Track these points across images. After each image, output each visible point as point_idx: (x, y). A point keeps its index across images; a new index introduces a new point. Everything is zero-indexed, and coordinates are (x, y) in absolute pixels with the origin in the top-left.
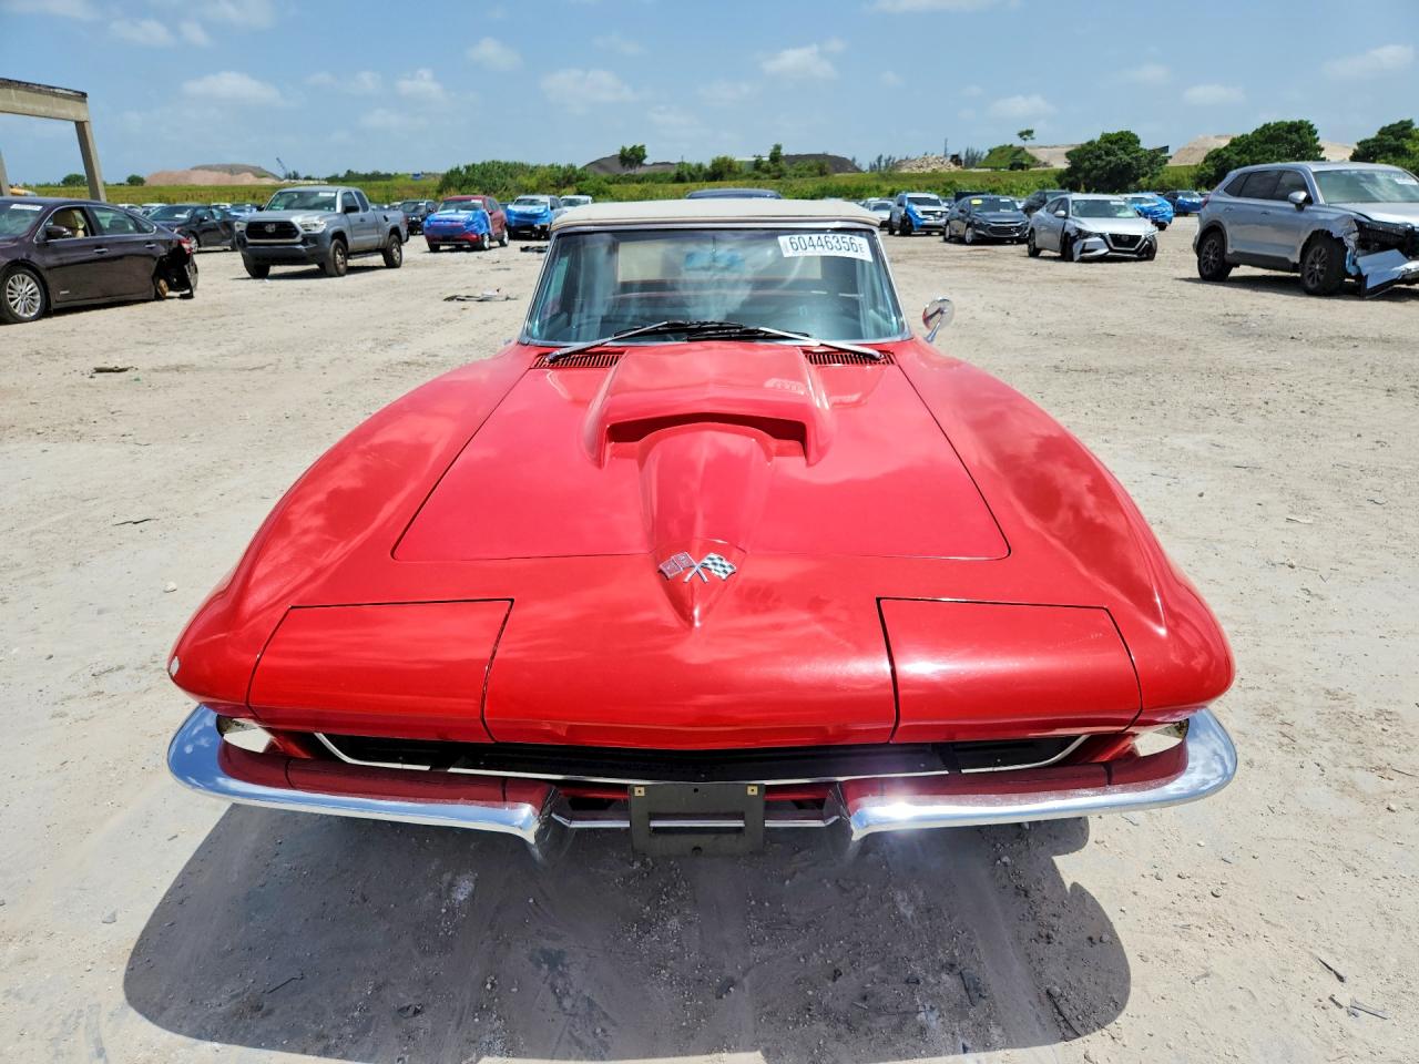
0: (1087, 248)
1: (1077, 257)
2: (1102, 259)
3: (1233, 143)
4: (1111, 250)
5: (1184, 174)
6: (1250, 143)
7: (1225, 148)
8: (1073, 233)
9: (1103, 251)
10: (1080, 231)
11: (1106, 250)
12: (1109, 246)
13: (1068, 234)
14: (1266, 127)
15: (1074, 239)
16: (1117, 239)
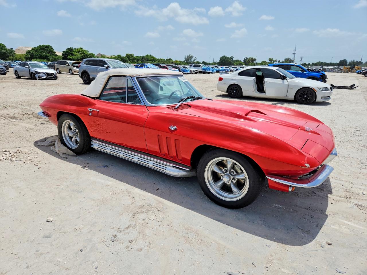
0: (40, 76)
1: (38, 79)
2: (45, 79)
3: (33, 49)
4: (47, 77)
5: (22, 56)
6: (37, 50)
7: (31, 50)
8: (34, 72)
9: (45, 77)
10: (36, 72)
11: (46, 77)
12: (46, 76)
13: (32, 72)
14: (40, 46)
15: (35, 74)
16: (48, 74)
